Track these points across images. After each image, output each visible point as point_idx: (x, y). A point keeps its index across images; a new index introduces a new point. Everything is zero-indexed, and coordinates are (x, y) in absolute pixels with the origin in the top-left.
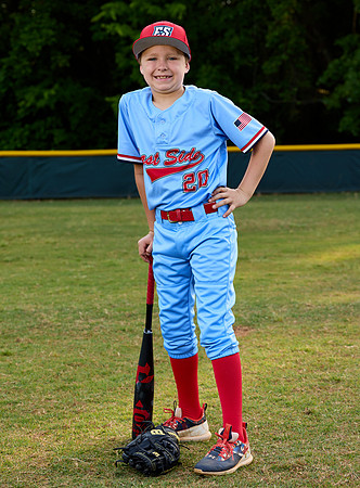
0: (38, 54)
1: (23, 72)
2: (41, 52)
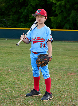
0: (34, 6)
1: (31, 10)
2: (35, 6)
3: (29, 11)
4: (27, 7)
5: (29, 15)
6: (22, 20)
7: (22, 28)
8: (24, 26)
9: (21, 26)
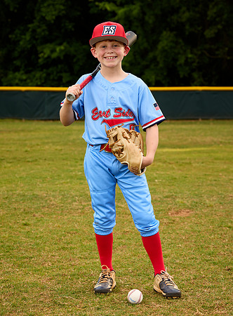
2: (54, 20)
3: (37, 37)
4: (30, 26)
5: (39, 48)
6: (17, 63)
7: (17, 85)
8: (25, 80)
9: (17, 81)
